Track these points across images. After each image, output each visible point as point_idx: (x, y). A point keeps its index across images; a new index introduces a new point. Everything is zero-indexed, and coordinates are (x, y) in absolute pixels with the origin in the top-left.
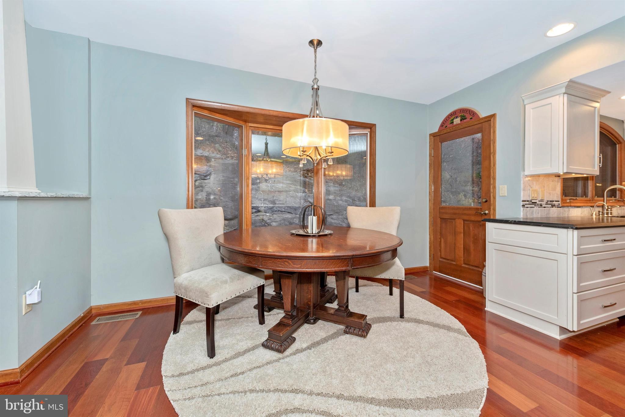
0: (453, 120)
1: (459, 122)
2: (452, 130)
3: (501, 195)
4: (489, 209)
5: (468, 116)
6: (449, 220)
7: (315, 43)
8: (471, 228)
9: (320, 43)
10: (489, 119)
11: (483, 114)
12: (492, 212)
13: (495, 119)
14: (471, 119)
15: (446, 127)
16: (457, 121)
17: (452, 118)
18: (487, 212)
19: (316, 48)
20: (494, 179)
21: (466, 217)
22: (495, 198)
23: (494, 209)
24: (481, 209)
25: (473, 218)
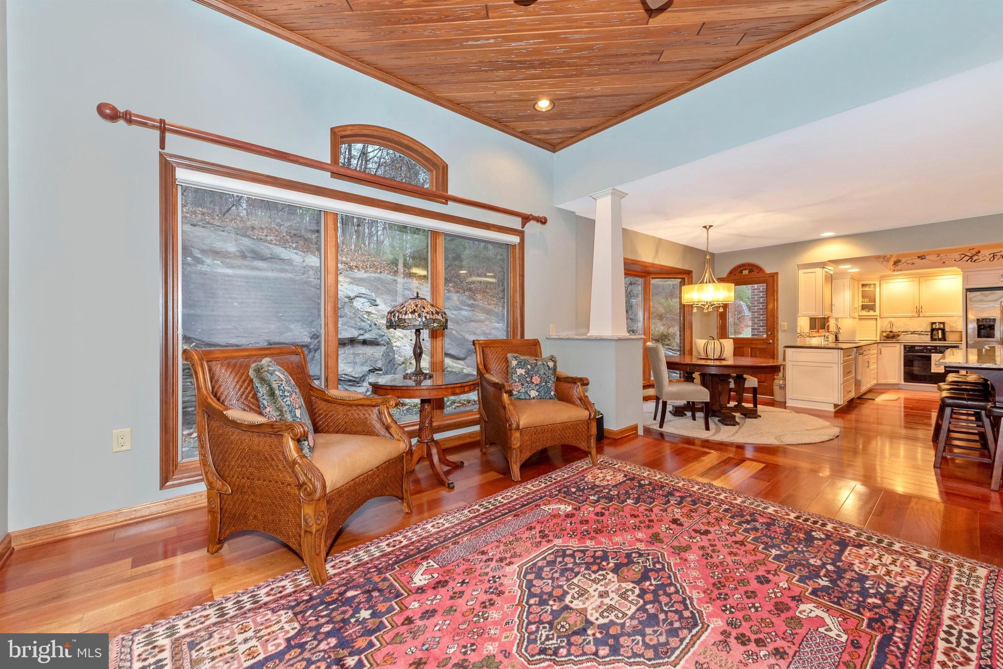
0: (742, 271)
1: (748, 273)
2: (741, 279)
3: (783, 329)
4: (773, 340)
5: (756, 271)
6: (738, 348)
7: (708, 227)
8: (757, 354)
9: (711, 227)
11: (768, 270)
12: (776, 342)
13: (778, 276)
14: (758, 272)
15: (735, 275)
16: (745, 272)
17: (740, 269)
18: (772, 342)
20: (777, 318)
21: (753, 346)
22: (778, 331)
23: (777, 340)
24: (766, 339)
25: (759, 346)
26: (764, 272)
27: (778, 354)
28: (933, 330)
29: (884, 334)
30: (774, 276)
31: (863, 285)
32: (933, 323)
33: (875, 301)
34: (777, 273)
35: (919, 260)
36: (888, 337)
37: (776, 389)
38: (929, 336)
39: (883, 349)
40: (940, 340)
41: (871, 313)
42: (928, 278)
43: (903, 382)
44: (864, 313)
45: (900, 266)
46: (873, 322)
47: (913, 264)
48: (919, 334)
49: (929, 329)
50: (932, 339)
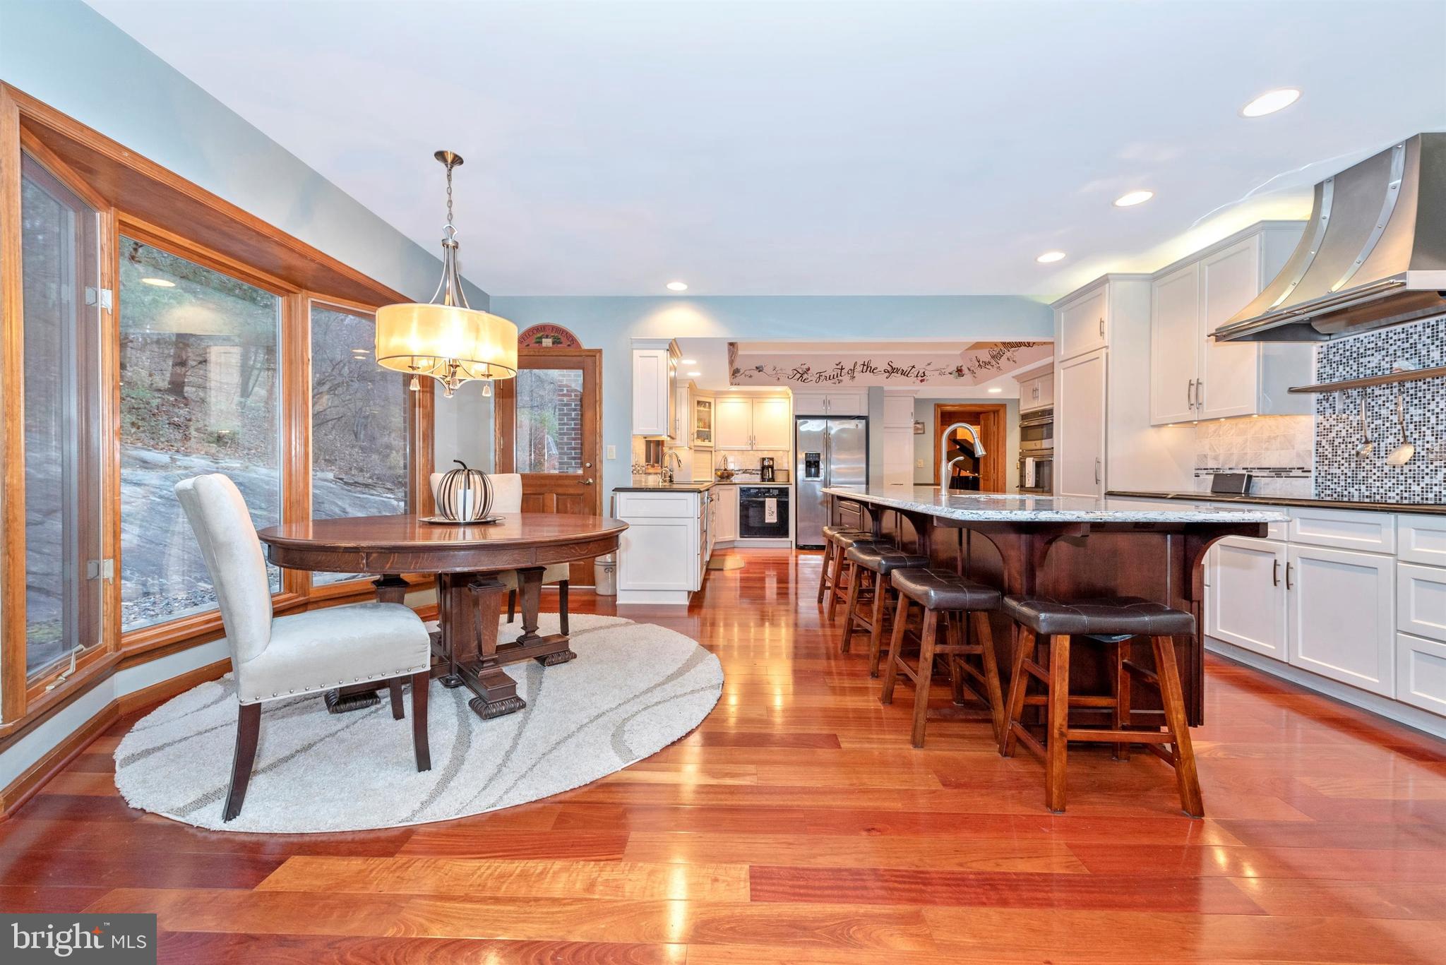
0: (541, 338)
1: (551, 345)
2: (537, 354)
3: (609, 458)
4: (595, 478)
5: (566, 342)
6: (533, 496)
7: (450, 159)
8: (569, 506)
9: (458, 160)
10: (593, 354)
11: (586, 344)
12: (598, 481)
13: (601, 356)
14: (569, 345)
15: (528, 345)
16: (547, 342)
17: (539, 335)
18: (591, 481)
19: (451, 167)
20: (601, 436)
21: (560, 490)
22: (601, 462)
23: (601, 477)
24: (583, 477)
25: (571, 491)
26: (578, 346)
27: (601, 503)
28: (763, 468)
29: (719, 473)
30: (595, 355)
31: (699, 403)
32: (764, 459)
33: (710, 427)
34: (600, 351)
35: (756, 372)
36: (722, 477)
37: (599, 571)
38: (759, 476)
39: (721, 493)
40: (769, 480)
41: (706, 443)
42: (761, 400)
43: (739, 539)
44: (699, 443)
45: (739, 378)
46: (707, 456)
47: (751, 376)
48: (751, 473)
49: (759, 468)
50: (763, 479)
